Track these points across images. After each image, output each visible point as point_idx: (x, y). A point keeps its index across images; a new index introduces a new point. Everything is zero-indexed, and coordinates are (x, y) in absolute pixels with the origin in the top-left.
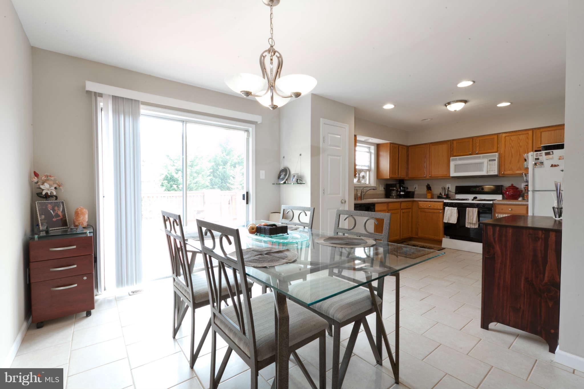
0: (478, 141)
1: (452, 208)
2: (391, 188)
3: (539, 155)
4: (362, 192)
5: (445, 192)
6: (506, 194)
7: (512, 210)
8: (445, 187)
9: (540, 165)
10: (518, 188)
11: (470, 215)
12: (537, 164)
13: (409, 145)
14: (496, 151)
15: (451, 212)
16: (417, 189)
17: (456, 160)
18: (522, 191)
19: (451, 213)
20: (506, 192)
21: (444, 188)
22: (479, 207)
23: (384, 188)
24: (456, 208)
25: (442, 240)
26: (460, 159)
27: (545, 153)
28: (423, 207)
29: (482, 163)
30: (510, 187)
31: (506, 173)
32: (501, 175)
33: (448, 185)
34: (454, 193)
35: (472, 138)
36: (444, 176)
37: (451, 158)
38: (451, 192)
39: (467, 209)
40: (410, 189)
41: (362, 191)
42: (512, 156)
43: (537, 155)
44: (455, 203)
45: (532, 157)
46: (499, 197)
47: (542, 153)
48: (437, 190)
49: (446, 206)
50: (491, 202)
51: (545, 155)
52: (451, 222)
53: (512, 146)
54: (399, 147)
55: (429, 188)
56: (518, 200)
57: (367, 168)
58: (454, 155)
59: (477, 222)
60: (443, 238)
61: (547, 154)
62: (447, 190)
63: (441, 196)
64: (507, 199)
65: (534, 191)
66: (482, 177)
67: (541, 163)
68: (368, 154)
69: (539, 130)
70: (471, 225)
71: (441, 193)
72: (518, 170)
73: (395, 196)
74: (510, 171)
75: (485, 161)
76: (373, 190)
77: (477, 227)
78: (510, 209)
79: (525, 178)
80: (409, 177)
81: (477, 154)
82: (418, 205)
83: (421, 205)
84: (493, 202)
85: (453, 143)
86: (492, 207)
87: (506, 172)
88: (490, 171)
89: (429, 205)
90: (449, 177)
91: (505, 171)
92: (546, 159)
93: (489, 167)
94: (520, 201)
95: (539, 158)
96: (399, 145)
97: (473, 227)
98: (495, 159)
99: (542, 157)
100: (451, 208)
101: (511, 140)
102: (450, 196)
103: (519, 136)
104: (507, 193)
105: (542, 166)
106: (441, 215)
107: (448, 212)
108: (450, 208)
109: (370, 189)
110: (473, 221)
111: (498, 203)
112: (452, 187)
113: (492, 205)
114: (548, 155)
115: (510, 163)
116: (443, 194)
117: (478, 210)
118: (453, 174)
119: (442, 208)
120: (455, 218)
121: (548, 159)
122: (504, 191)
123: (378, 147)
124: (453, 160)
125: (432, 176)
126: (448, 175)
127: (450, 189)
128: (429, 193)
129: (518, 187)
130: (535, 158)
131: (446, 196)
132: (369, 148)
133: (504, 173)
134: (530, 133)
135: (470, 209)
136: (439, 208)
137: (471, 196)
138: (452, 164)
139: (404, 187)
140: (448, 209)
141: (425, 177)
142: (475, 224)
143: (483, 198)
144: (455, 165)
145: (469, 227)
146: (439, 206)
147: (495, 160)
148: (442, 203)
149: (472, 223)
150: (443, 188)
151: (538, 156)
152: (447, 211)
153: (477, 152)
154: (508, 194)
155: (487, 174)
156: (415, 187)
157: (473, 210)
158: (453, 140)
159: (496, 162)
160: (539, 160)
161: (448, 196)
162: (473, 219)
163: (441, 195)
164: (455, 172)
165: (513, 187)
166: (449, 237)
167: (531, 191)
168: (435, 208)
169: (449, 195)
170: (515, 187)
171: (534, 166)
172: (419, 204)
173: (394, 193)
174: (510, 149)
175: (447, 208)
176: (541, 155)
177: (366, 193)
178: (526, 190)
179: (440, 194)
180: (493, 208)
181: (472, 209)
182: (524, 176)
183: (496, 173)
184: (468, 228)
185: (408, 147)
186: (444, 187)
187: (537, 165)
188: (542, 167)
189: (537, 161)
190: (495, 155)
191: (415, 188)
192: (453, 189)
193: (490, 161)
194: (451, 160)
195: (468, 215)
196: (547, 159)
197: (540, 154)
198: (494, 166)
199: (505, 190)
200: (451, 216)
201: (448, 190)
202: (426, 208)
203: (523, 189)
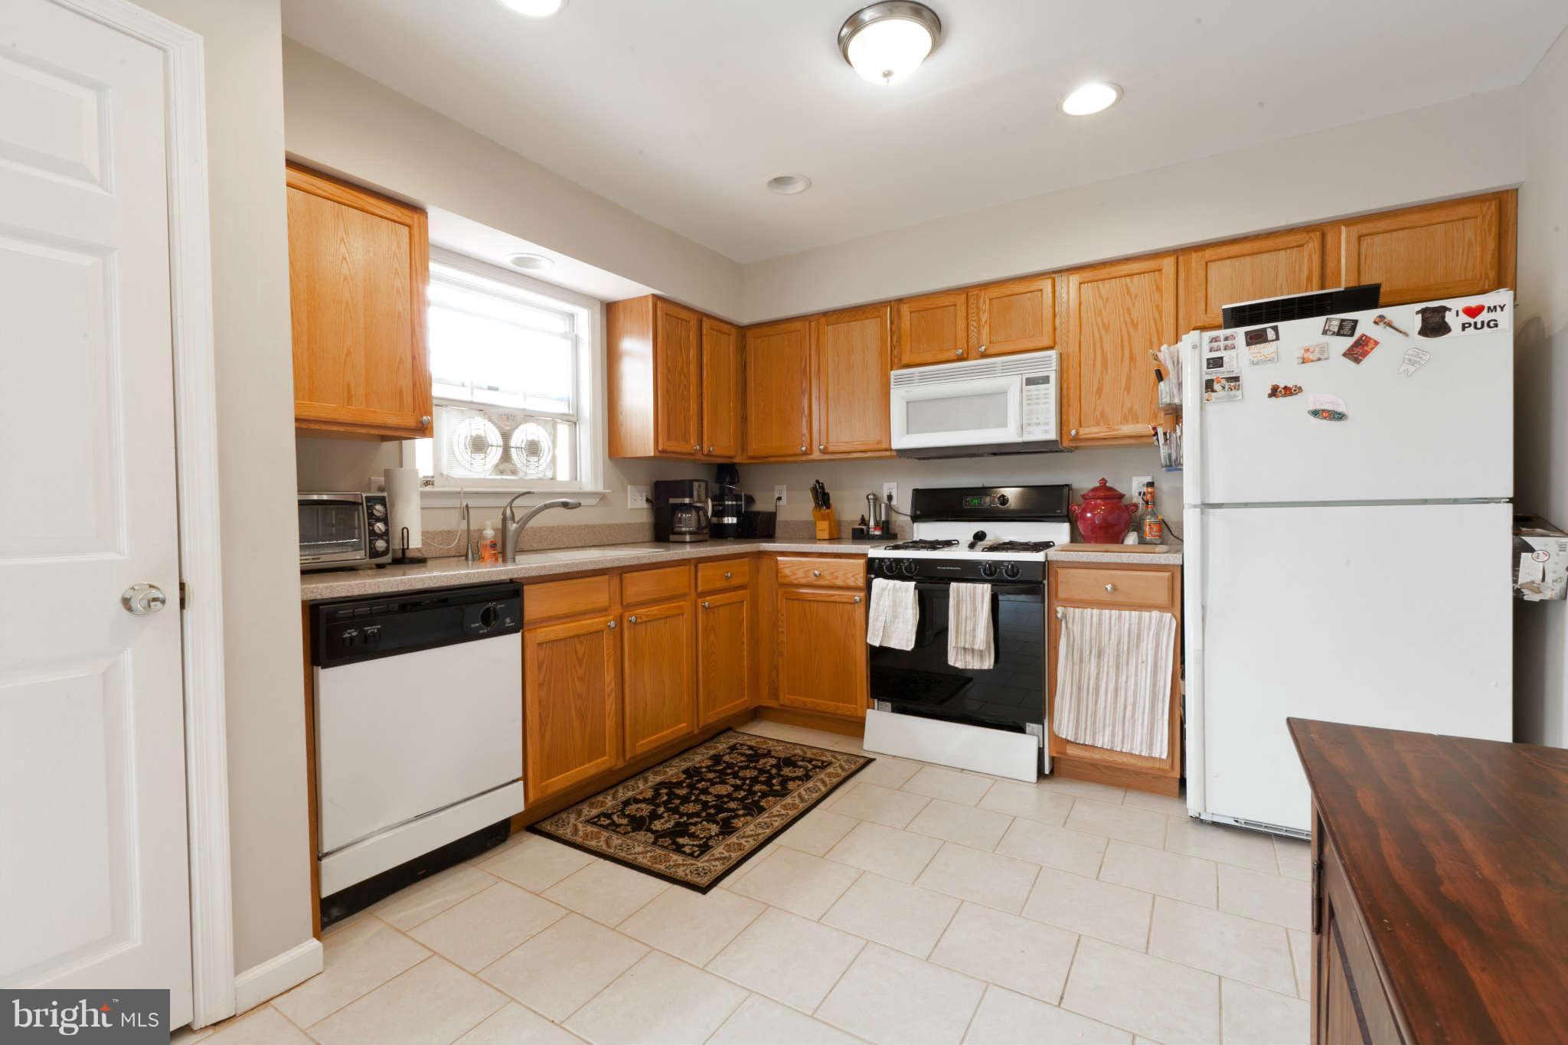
0: (984, 302)
1: (898, 583)
2: (672, 501)
3: (1222, 344)
4: (504, 520)
5: (878, 514)
6: (1084, 518)
7: (1114, 588)
8: (879, 495)
9: (1227, 388)
10: (1121, 496)
11: (963, 615)
12: (1217, 387)
13: (745, 319)
14: (1051, 344)
15: (894, 601)
16: (784, 502)
17: (909, 380)
18: (1136, 506)
19: (895, 605)
20: (1085, 511)
21: (876, 499)
22: (994, 577)
23: (648, 500)
24: (912, 584)
25: (864, 719)
26: (924, 378)
27: (1247, 333)
28: (793, 579)
29: (1001, 394)
30: (1095, 490)
31: (1085, 432)
32: (1066, 443)
33: (889, 487)
34: (910, 519)
35: (965, 291)
36: (869, 448)
37: (893, 373)
38: (898, 512)
39: (953, 585)
40: (761, 505)
41: (504, 514)
42: (1105, 363)
43: (1215, 345)
44: (908, 559)
45: (1197, 351)
46: (1058, 533)
47: (1233, 337)
48: (852, 507)
49: (877, 576)
50: (1038, 557)
51: (1248, 344)
52: (894, 644)
53: (1104, 324)
54: (700, 322)
55: (822, 498)
56: (1122, 543)
57: (563, 409)
58: (904, 362)
59: (988, 644)
60: (869, 711)
61: (1254, 339)
62: (883, 506)
63: (864, 527)
64: (1086, 539)
65: (1206, 506)
66: (1001, 454)
67: (1230, 379)
68: (567, 345)
69: (1201, 254)
70: (969, 658)
71: (867, 518)
72: (1126, 421)
73: (691, 533)
74: (1098, 424)
75: (1013, 384)
76: (562, 510)
77: (991, 667)
78: (1109, 587)
79: (1163, 451)
80: (750, 454)
81: (984, 356)
82: (777, 572)
83: (787, 572)
84: (1046, 556)
85: (899, 312)
86: (1044, 579)
87: (1087, 430)
88: (1029, 425)
89: (816, 570)
90: (888, 453)
91: (1080, 426)
92: (1253, 363)
93: (1025, 408)
94: (1131, 550)
95: (1222, 358)
96: (702, 316)
97: (974, 664)
98: (1045, 374)
99: (1233, 352)
100: (895, 585)
101: (1101, 296)
102: (897, 531)
103: (1128, 279)
104: (1089, 515)
105: (1234, 392)
106: (860, 611)
107: (882, 601)
108: (891, 583)
109: (546, 507)
110: (973, 641)
111: (1063, 559)
112: (900, 492)
113: (1044, 567)
114: (1260, 343)
115: (1099, 392)
116: (872, 523)
117: (992, 590)
118: (901, 440)
119: (861, 582)
120: (910, 627)
121: (1257, 363)
122: (1077, 509)
123: (610, 310)
124: (900, 381)
125: (831, 449)
126: (884, 446)
127: (894, 502)
128: (824, 518)
129: (1124, 493)
130: (1208, 360)
131: (882, 529)
132: (572, 316)
133: (1077, 433)
134: (1168, 263)
135: (963, 585)
136: (851, 582)
137: (963, 531)
138: (898, 397)
139: (736, 495)
140: (884, 590)
141: (805, 454)
142: (981, 653)
143: (1007, 538)
144: (907, 403)
145: (959, 665)
146: (849, 575)
147: (1045, 380)
148: (862, 562)
149: (973, 650)
150: (871, 497)
151: (1218, 349)
152: (881, 595)
153: (983, 348)
154: (1092, 519)
155: (1019, 440)
156: (777, 496)
157: (975, 588)
158: (900, 301)
159: (1051, 389)
160: (1221, 366)
161: (888, 528)
162: (974, 630)
163: (865, 525)
164: (908, 433)
165: (1107, 494)
166: (889, 705)
167: (1195, 506)
168: (839, 582)
169: (891, 526)
170: (1111, 489)
171: (1206, 395)
172: (780, 566)
173: (687, 522)
174: (1096, 331)
175: (878, 583)
176: (1229, 343)
177: (531, 524)
178: (1147, 503)
179: (864, 521)
180: (1046, 582)
181: (970, 585)
182: (1161, 440)
183: (1052, 435)
184: (957, 668)
185: (743, 331)
186: (874, 495)
187: (1213, 391)
188: (1235, 396)
189: (1215, 373)
190: (1046, 362)
191: (779, 498)
192: (904, 503)
193: (1030, 382)
194: (892, 383)
195: (958, 612)
196: (1255, 360)
197: (1226, 339)
198: (1045, 403)
199: (1081, 501)
200: (895, 617)
201: (889, 508)
202: (803, 581)
203: (1138, 500)
